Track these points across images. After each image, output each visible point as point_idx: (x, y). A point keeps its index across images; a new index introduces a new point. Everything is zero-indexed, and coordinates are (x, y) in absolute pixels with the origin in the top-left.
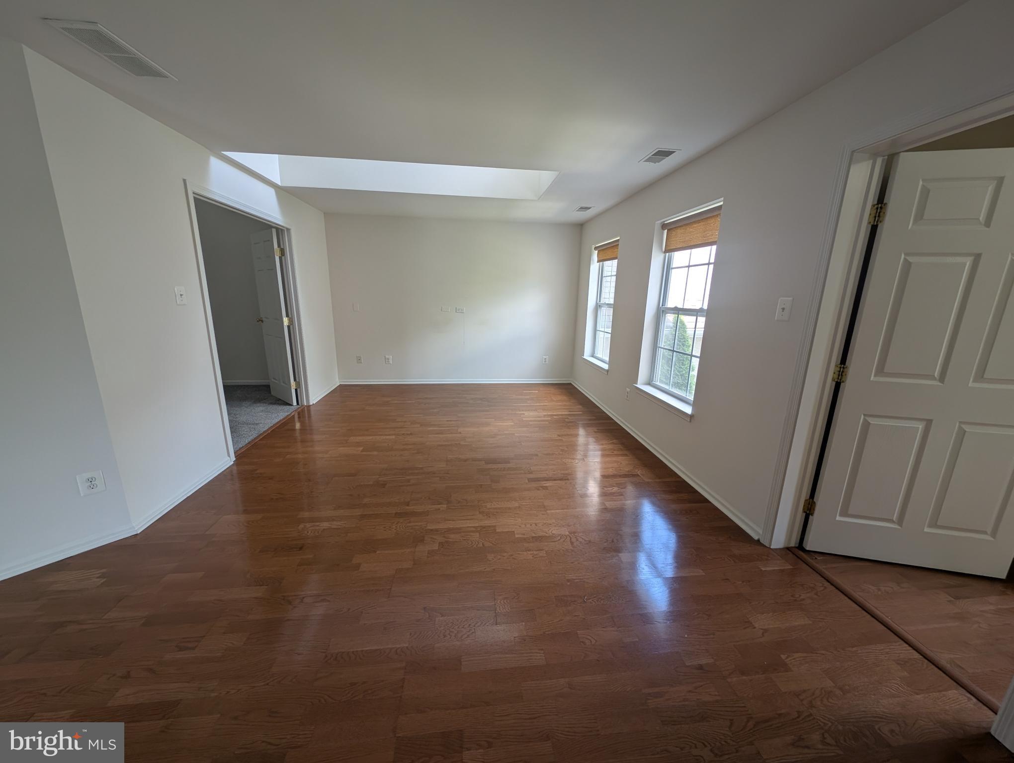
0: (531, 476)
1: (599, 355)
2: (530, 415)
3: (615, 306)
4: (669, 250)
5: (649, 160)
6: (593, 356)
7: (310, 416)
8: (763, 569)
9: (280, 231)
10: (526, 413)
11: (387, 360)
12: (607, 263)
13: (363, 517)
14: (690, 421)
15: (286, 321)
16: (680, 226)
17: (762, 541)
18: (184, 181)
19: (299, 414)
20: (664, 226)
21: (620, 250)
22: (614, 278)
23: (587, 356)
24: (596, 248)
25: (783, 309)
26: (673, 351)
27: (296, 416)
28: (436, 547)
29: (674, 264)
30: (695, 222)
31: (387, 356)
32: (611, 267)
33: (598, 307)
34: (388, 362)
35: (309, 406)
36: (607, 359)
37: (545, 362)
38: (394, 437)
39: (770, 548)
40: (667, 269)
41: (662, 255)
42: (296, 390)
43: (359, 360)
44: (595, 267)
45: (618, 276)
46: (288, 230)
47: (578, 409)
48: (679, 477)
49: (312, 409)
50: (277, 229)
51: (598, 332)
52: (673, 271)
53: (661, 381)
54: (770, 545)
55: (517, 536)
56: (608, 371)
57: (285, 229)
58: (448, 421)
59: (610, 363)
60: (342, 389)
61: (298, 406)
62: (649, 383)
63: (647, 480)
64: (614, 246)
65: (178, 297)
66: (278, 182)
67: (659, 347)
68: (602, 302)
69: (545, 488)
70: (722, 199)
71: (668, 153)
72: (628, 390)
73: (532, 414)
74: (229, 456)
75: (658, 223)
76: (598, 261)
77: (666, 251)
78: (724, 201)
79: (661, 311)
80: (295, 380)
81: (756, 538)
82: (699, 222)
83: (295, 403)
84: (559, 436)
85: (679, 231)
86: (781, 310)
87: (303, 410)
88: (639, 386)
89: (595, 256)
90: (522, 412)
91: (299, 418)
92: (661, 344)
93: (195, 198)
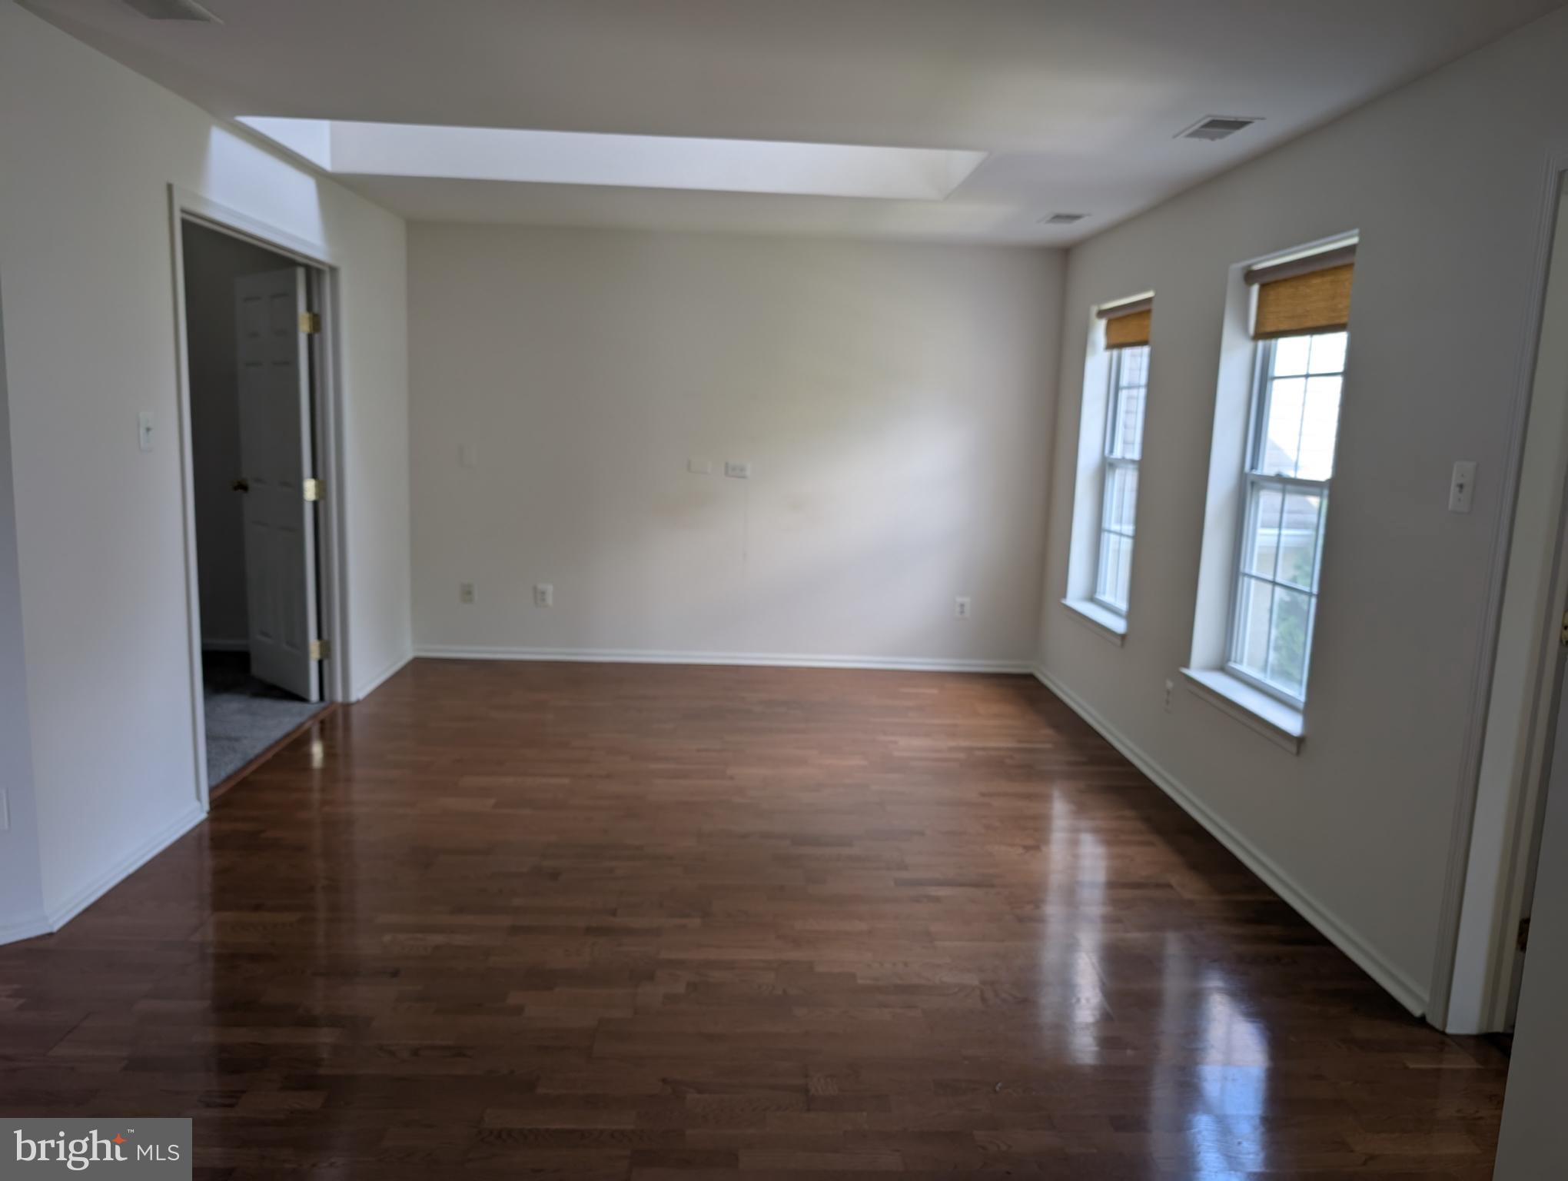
0: (905, 875)
1: (1107, 598)
2: (909, 745)
3: (1144, 466)
4: (1266, 333)
5: (1195, 134)
6: (1092, 598)
7: (347, 728)
8: (1412, 1066)
9: (314, 272)
10: (903, 742)
11: (539, 596)
12: (1127, 353)
13: (515, 930)
14: (1298, 753)
15: (310, 489)
16: (1285, 280)
17: (1430, 1019)
18: (170, 188)
19: (322, 722)
20: (1250, 276)
21: (1157, 323)
22: (1142, 392)
23: (1075, 599)
24: (1101, 314)
25: (1461, 486)
26: (1274, 583)
27: (316, 730)
28: (681, 989)
29: (1279, 367)
30: (1314, 274)
31: (541, 586)
32: (1136, 362)
33: (1106, 466)
34: (543, 600)
35: (347, 706)
36: (1122, 605)
37: (962, 612)
38: (566, 781)
39: (1443, 1033)
40: (1261, 380)
41: (1247, 347)
42: (320, 663)
43: (467, 593)
44: (1097, 361)
45: (1151, 386)
46: (333, 270)
47: (1045, 738)
48: (1272, 892)
49: (354, 710)
50: (308, 269)
51: (1105, 536)
52: (1276, 383)
53: (1251, 664)
54: (1445, 1024)
55: (860, 981)
56: (1123, 637)
57: (327, 269)
58: (699, 750)
59: (1130, 616)
60: (419, 666)
61: (323, 705)
62: (1222, 667)
63: (1188, 895)
64: (1141, 312)
65: (142, 431)
66: (325, 163)
67: (1245, 575)
68: (1118, 453)
69: (937, 900)
70: (1356, 231)
71: (1238, 124)
72: (1170, 684)
73: (917, 742)
74: (199, 798)
75: (1236, 269)
76: (1110, 346)
77: (1260, 335)
78: (1361, 235)
79: (1247, 485)
80: (320, 636)
81: (1417, 1011)
82: (1322, 273)
83: (314, 695)
84: (983, 795)
85: (1285, 291)
86: (1458, 489)
87: (333, 716)
88: (1195, 672)
89: (1099, 331)
90: (892, 738)
91: (322, 730)
92: (1251, 568)
93: (184, 223)
